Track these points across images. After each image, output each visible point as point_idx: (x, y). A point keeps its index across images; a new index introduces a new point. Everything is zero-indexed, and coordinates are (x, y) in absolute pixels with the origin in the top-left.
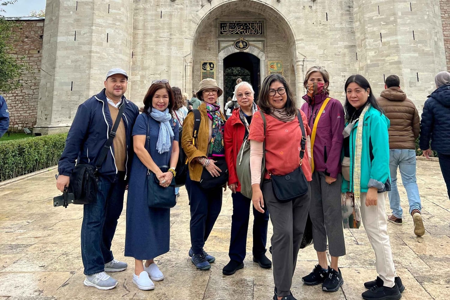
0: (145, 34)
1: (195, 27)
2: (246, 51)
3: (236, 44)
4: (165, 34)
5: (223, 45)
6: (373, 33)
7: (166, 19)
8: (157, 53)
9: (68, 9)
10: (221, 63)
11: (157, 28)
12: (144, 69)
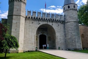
0: (27, 30)
1: (37, 29)
2: (44, 34)
3: (42, 33)
4: (31, 30)
5: (39, 33)
6: (70, 32)
7: (31, 27)
8: (29, 34)
9: (14, 23)
10: (39, 37)
11: (29, 28)
12: (26, 37)
